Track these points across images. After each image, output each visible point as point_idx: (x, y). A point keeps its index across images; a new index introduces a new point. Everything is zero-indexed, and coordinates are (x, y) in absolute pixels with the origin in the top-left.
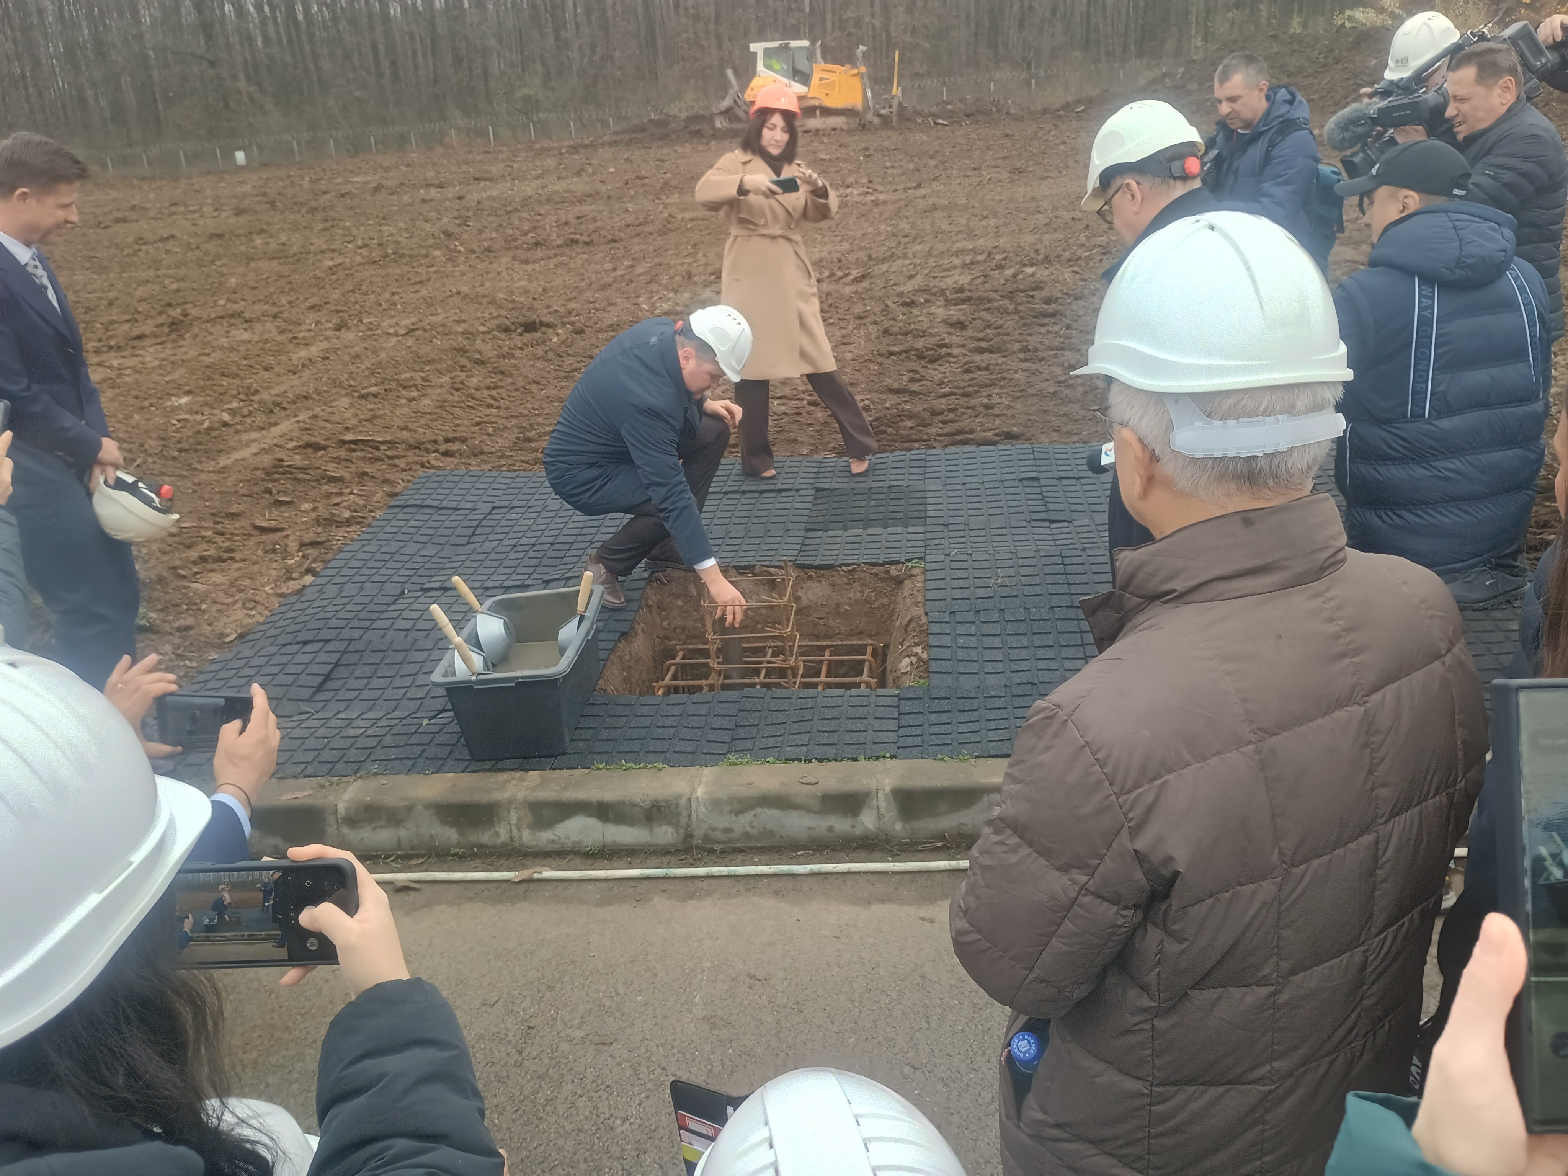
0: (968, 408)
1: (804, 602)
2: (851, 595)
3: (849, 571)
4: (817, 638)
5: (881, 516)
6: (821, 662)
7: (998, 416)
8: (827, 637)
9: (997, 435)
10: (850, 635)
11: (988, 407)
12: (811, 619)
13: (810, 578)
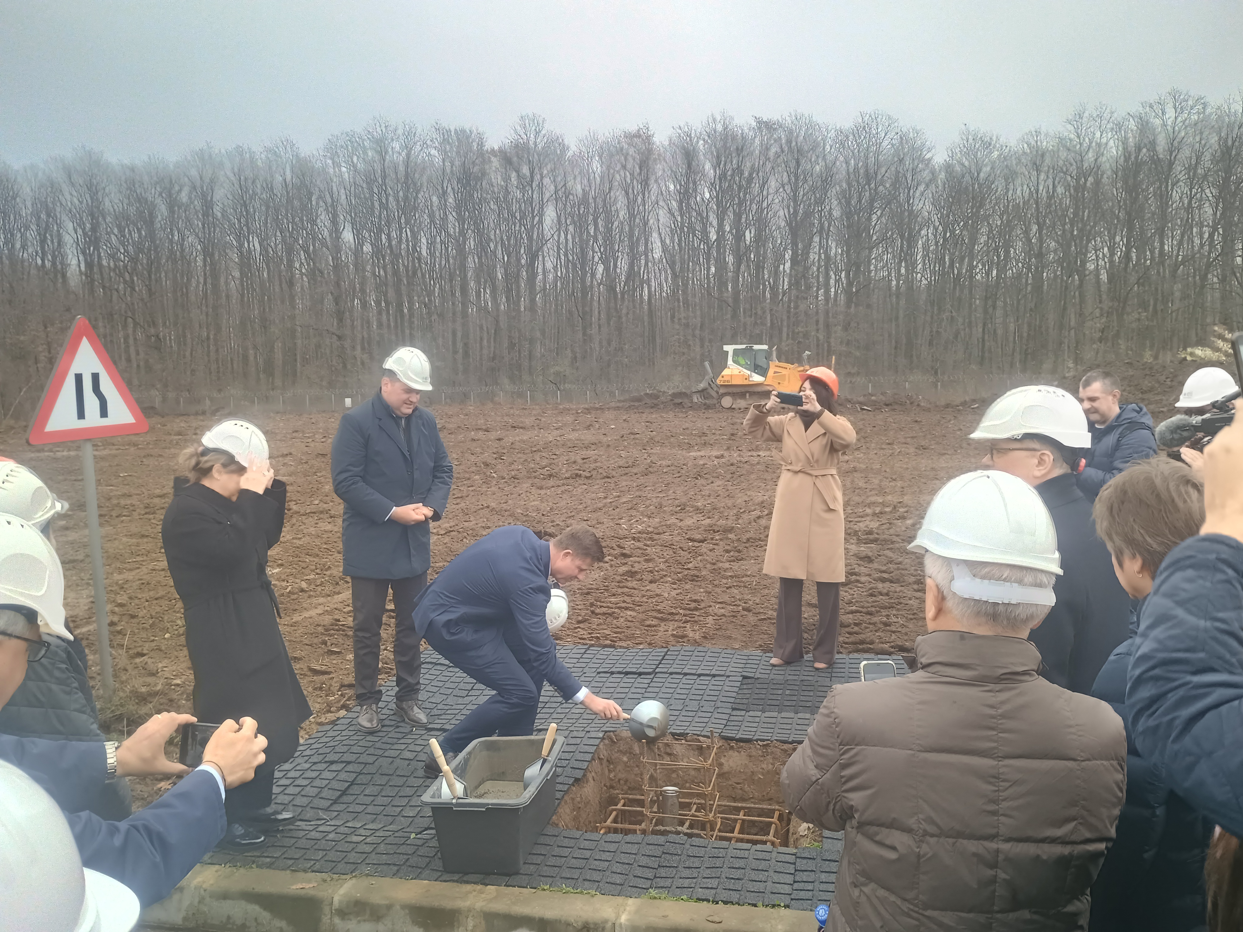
0: (870, 624)
1: (726, 768)
2: (764, 766)
3: (764, 745)
4: (735, 800)
5: (794, 703)
6: (736, 821)
7: (894, 632)
8: (743, 800)
9: (892, 647)
10: (761, 800)
11: (886, 624)
12: (730, 783)
13: (732, 748)
